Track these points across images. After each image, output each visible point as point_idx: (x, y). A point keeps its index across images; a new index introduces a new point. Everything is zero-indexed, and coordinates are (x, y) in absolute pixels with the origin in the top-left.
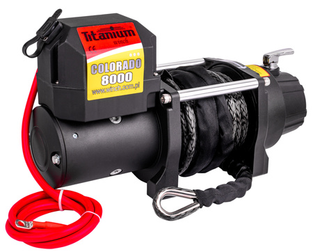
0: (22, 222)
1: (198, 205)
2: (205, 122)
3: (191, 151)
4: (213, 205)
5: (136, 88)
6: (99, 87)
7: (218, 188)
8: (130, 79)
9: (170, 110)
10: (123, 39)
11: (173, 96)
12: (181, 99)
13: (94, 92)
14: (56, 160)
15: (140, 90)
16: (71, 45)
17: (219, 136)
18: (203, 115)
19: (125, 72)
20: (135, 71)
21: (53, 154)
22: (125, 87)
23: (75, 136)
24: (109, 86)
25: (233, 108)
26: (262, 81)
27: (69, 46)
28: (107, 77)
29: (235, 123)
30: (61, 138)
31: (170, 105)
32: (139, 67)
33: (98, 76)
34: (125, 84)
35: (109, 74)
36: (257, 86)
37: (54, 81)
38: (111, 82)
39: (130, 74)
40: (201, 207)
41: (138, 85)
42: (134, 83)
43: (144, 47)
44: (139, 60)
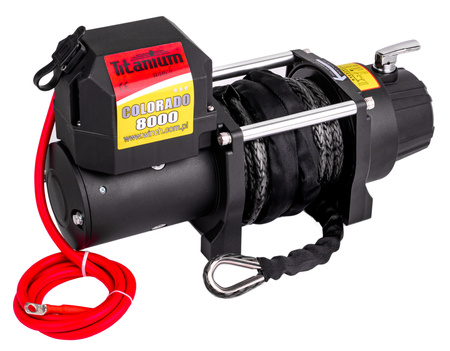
0: (33, 305)
1: (263, 278)
2: (279, 163)
3: (259, 200)
4: (284, 276)
5: (183, 129)
6: (133, 132)
7: (291, 254)
8: (175, 119)
9: (230, 153)
10: (166, 68)
11: (235, 136)
12: (245, 139)
13: (126, 139)
14: (77, 219)
15: (190, 131)
16: (96, 82)
17: (300, 180)
18: (277, 154)
19: (167, 112)
20: (182, 109)
21: (74, 212)
22: (168, 130)
23: (102, 190)
24: (147, 130)
25: (322, 139)
26: (362, 105)
27: (93, 83)
28: (144, 120)
29: (324, 158)
30: (83, 194)
31: (229, 147)
32: (187, 103)
33: (131, 119)
34: (168, 125)
35: (146, 116)
36: (355, 112)
37: (74, 123)
38: (149, 125)
39: (176, 114)
40: (266, 280)
41: (186, 126)
42: (180, 123)
43: (193, 77)
44: (187, 96)
